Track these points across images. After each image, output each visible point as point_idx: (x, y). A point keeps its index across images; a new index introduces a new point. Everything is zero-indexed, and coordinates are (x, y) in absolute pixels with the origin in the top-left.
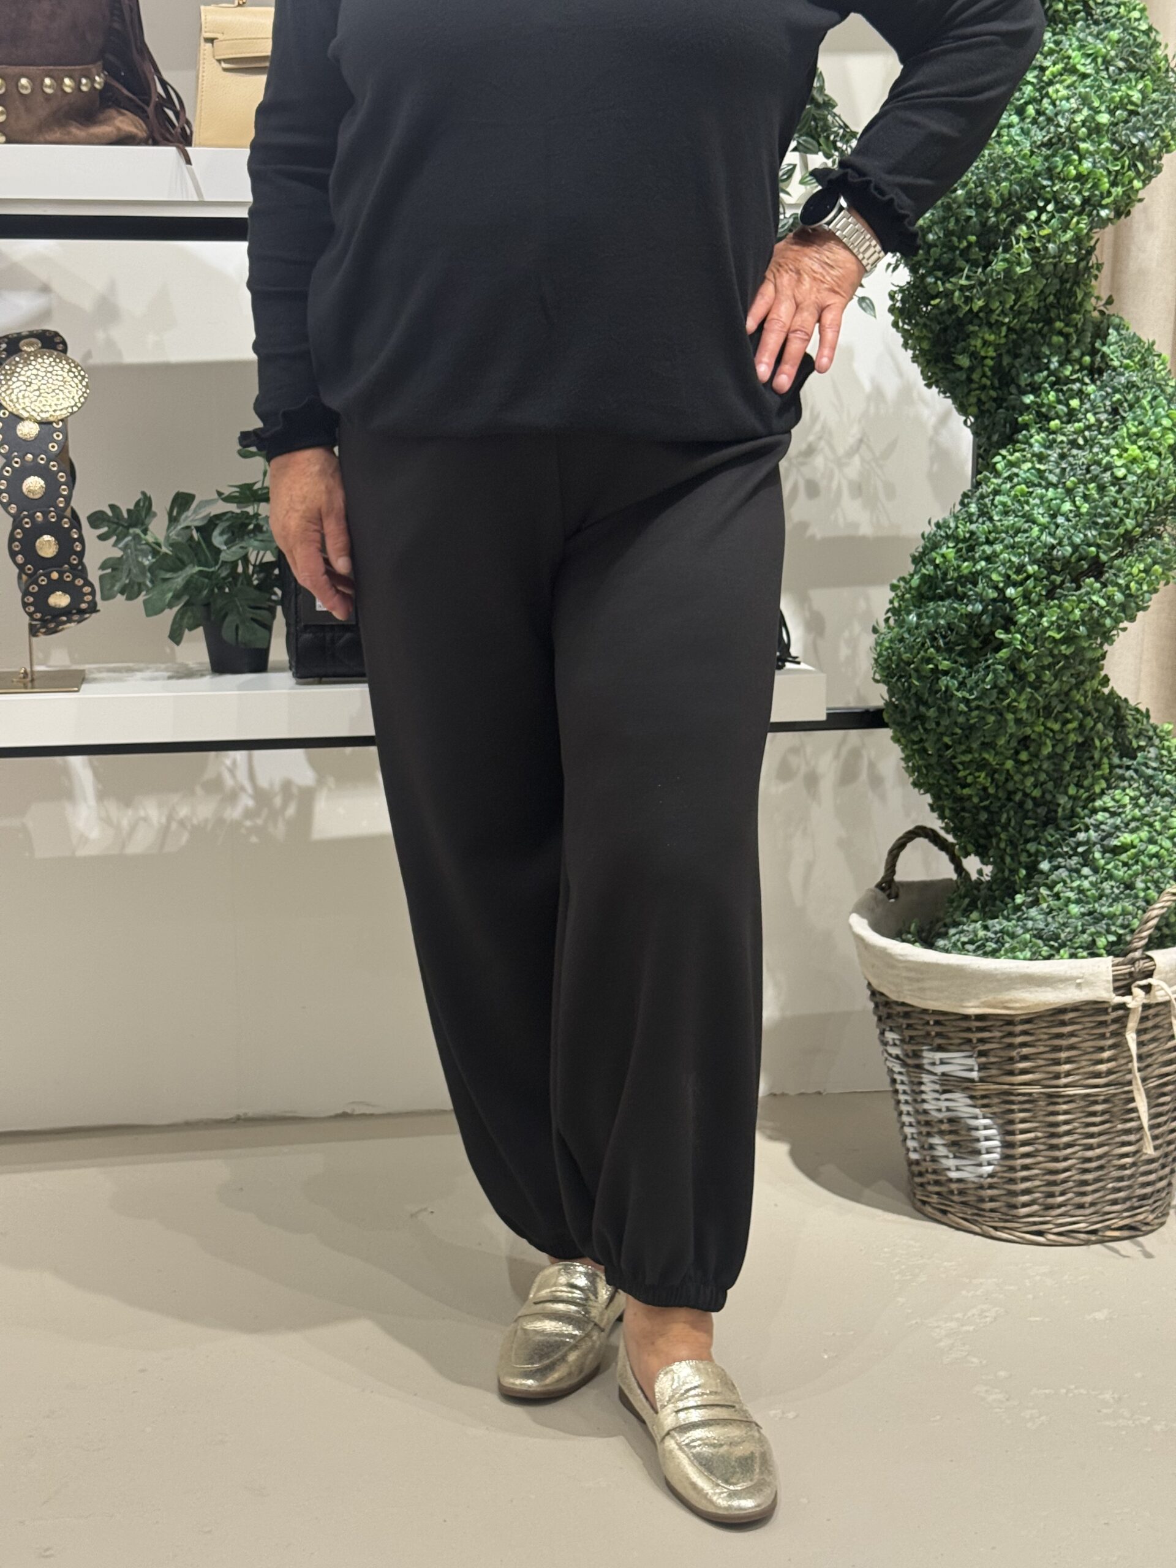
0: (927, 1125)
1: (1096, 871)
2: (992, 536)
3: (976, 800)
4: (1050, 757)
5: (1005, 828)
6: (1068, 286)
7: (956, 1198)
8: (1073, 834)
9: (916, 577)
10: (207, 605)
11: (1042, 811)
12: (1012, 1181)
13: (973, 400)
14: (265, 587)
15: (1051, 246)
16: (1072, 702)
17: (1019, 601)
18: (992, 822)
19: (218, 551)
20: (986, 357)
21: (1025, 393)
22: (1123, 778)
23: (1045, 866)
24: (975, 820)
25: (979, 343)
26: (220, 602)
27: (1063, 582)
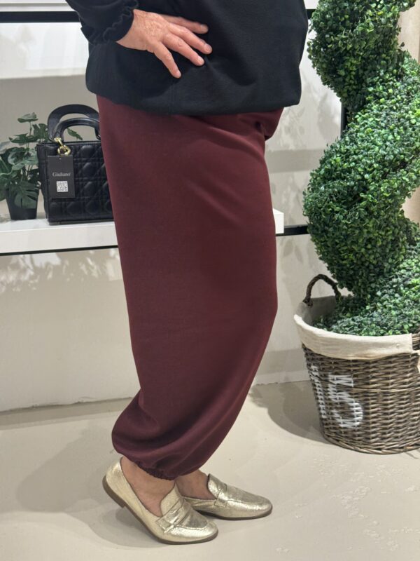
0: (330, 405)
1: (401, 295)
2: (357, 151)
3: (348, 266)
4: (380, 247)
5: (361, 277)
6: (387, 38)
7: (343, 435)
8: (390, 279)
9: (323, 170)
10: (8, 189)
11: (377, 270)
12: (368, 428)
13: (346, 90)
14: (33, 181)
15: (383, 20)
16: (390, 222)
17: (370, 180)
18: (354, 274)
19: (12, 165)
20: (351, 71)
21: (369, 87)
22: (411, 254)
23: (379, 293)
24: (347, 273)
25: (349, 64)
26: (13, 188)
27: (389, 171)
